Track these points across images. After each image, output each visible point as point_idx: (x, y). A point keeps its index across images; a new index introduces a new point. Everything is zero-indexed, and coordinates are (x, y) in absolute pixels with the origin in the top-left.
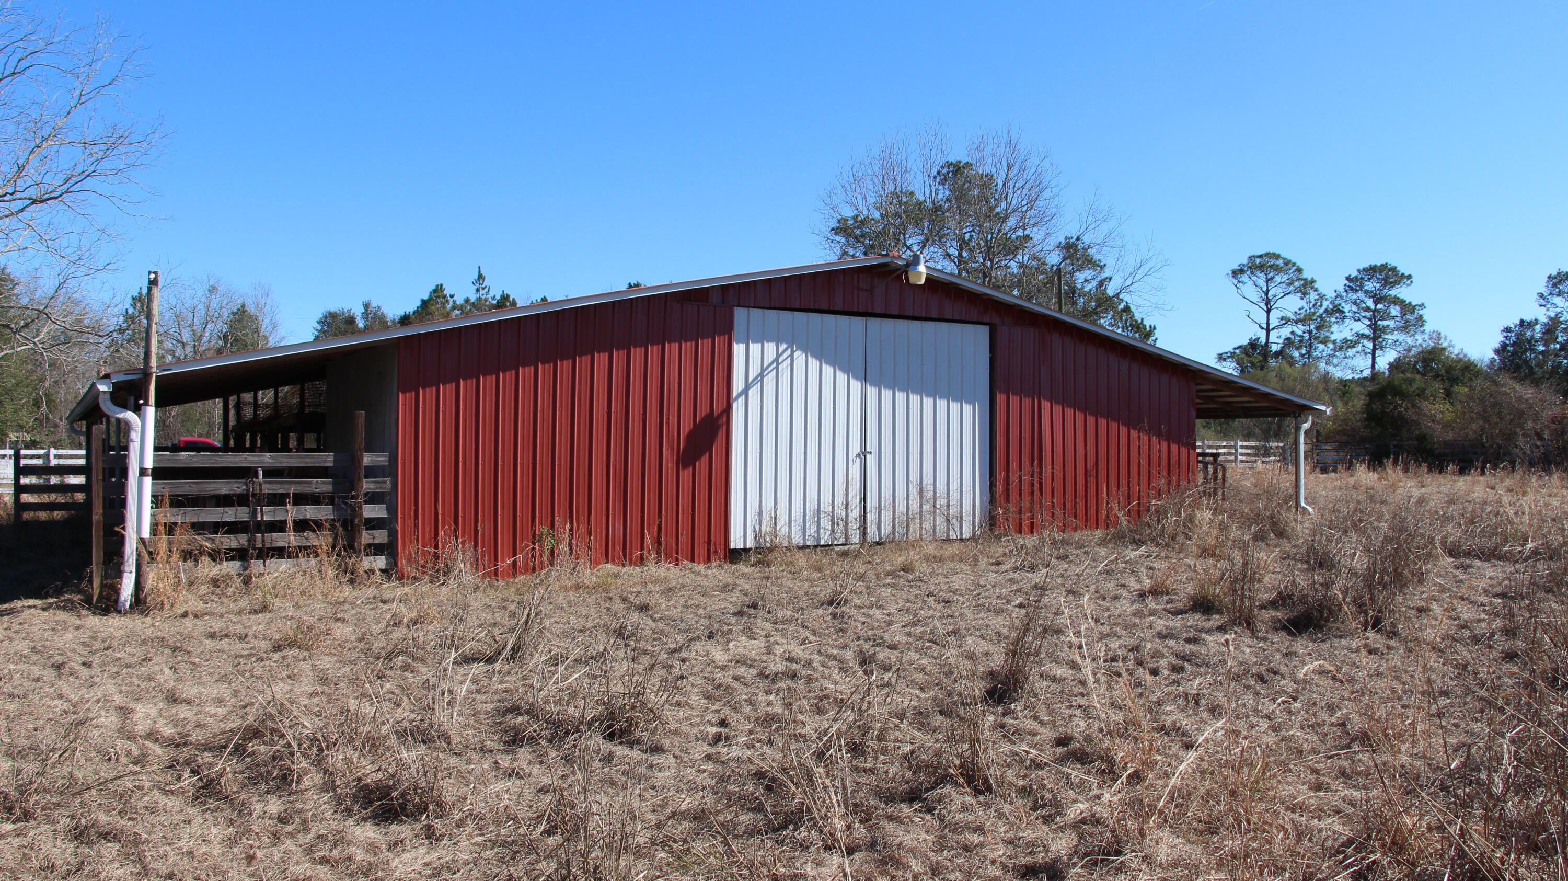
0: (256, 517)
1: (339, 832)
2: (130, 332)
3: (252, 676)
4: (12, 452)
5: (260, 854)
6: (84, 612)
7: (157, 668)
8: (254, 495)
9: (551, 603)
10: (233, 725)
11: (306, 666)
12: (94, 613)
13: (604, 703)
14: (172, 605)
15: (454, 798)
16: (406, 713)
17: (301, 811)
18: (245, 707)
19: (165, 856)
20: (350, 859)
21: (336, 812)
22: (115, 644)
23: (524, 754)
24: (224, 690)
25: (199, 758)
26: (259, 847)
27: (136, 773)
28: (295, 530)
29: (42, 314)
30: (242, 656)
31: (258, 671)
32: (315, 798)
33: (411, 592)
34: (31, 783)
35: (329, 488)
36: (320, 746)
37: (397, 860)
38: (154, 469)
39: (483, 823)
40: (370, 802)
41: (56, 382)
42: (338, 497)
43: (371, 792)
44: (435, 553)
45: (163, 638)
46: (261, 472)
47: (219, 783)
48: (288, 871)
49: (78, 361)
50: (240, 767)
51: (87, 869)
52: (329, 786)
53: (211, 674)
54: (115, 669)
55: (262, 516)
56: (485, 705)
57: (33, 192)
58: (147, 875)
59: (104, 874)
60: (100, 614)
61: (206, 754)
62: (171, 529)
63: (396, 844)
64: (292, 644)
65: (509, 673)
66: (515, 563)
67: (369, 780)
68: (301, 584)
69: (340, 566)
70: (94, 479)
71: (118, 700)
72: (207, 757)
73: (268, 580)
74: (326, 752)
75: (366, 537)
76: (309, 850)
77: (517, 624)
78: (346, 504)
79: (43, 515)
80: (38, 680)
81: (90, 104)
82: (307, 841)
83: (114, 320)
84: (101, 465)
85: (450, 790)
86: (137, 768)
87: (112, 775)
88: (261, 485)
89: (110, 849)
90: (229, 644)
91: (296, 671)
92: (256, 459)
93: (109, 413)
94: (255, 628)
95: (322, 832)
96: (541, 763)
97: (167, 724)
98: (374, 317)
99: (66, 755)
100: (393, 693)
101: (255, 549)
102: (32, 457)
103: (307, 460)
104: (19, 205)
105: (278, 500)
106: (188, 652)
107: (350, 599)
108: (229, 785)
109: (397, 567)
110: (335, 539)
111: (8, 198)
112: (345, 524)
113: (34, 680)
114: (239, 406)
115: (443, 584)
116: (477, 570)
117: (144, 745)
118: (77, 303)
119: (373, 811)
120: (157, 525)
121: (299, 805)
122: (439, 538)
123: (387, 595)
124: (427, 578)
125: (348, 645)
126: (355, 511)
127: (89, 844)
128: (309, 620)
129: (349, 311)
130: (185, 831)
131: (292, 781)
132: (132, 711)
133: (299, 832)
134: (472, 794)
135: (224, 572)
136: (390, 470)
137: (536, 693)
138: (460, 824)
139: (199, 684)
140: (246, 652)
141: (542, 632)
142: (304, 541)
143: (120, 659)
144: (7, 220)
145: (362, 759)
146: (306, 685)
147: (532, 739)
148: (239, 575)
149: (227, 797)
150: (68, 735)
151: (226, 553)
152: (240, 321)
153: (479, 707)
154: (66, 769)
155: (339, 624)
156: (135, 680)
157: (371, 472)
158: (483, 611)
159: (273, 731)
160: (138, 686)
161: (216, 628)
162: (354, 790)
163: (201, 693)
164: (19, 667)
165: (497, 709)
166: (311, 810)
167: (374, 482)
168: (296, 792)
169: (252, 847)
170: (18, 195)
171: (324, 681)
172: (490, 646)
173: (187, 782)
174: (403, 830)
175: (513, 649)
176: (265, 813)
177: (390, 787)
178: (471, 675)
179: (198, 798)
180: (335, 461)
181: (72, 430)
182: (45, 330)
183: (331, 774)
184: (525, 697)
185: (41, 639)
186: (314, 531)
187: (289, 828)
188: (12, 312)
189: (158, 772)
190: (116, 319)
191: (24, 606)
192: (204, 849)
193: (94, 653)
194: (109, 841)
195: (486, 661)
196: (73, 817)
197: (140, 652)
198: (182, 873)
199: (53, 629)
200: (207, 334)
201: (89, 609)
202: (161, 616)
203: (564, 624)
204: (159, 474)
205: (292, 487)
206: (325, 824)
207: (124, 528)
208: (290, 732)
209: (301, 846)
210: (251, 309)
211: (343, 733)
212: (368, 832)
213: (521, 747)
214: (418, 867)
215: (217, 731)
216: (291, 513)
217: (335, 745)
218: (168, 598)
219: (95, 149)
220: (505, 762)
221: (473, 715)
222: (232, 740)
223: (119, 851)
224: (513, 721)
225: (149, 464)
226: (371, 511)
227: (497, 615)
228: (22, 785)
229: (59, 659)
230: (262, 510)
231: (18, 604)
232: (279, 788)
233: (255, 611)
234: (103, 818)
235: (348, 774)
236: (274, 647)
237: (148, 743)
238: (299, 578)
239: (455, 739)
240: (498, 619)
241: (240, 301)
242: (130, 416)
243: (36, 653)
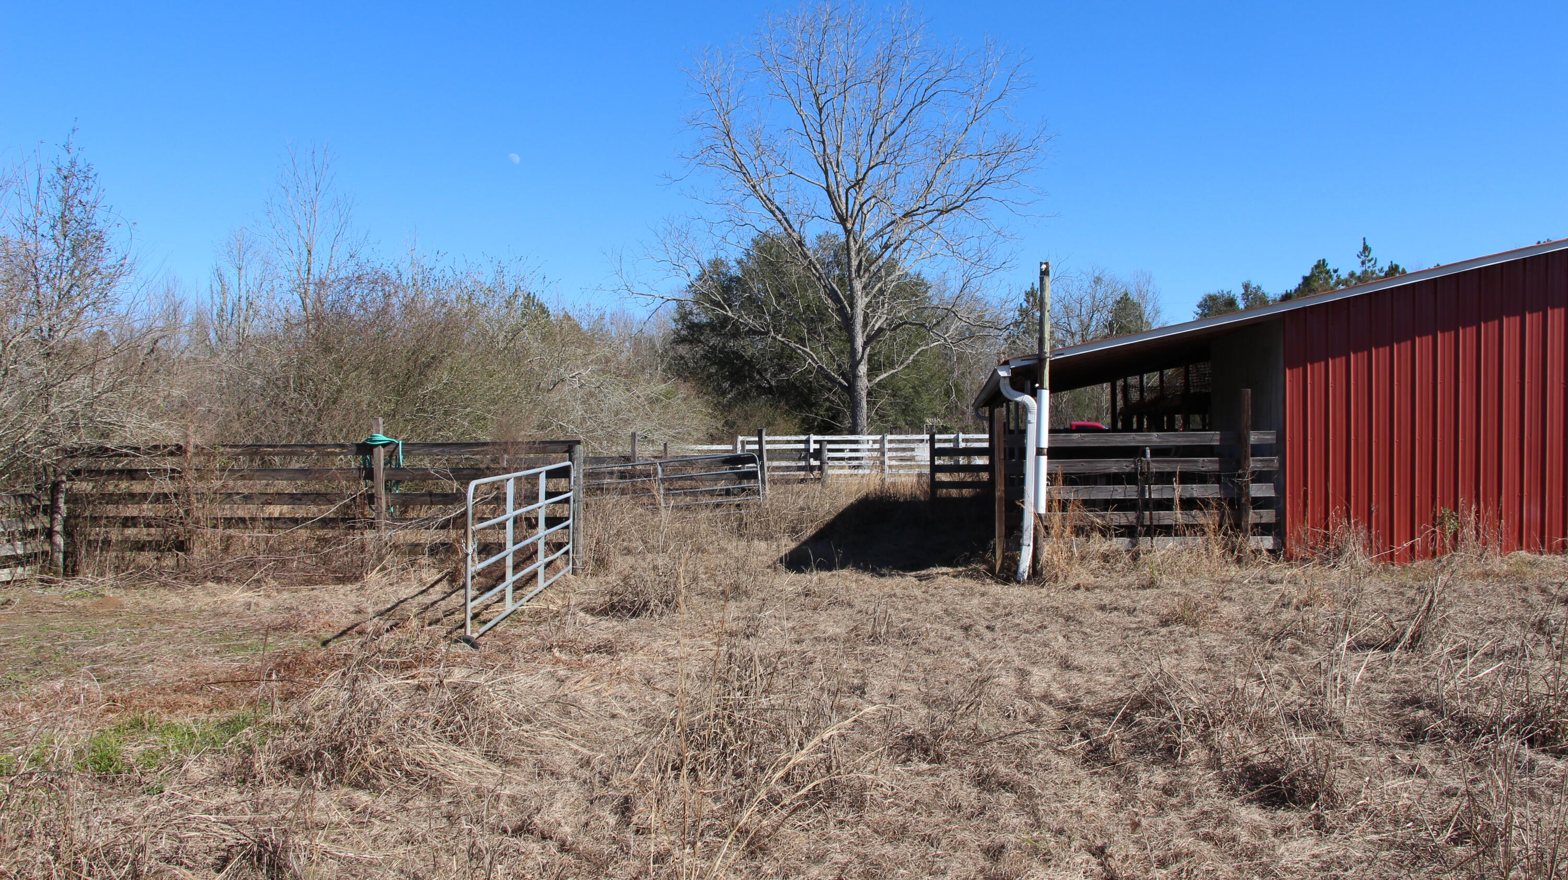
0: (1144, 495)
1: (1223, 811)
2: (1025, 325)
3: (1140, 649)
4: (927, 437)
5: (1144, 822)
6: (988, 581)
7: (1052, 635)
8: (1142, 474)
9: (1454, 591)
10: (1121, 695)
11: (1193, 642)
12: (997, 582)
13: (1522, 704)
14: (1065, 578)
15: (1346, 790)
16: (1293, 695)
17: (1186, 785)
18: (1133, 678)
19: (1056, 812)
20: (1234, 839)
21: (1221, 790)
22: (1014, 610)
23: (1425, 753)
24: (1112, 660)
25: (1089, 723)
26: (1144, 816)
27: (1031, 731)
28: (1182, 509)
29: (950, 312)
30: (1130, 629)
31: (1146, 644)
32: (1200, 773)
33: (1300, 573)
34: (943, 730)
35: (1216, 467)
36: (1206, 722)
37: (1283, 847)
38: (1049, 449)
39: (1379, 820)
40: (1256, 784)
41: (963, 374)
42: (1226, 476)
43: (1258, 773)
44: (1325, 534)
45: (1058, 608)
46: (1148, 451)
47: (1107, 749)
48: (1171, 843)
49: (981, 353)
50: (1128, 735)
51: (988, 814)
52: (1214, 763)
53: (1101, 644)
54: (1014, 634)
55: (1150, 494)
56: (1381, 695)
57: (939, 204)
58: (1039, 827)
59: (1002, 820)
60: (1001, 583)
61: (1096, 720)
62: (1064, 505)
63: (1282, 830)
64: (1180, 620)
65: (1408, 663)
66: (1412, 547)
67: (1256, 762)
68: (1188, 562)
69: (1226, 545)
70: (996, 458)
71: (1018, 662)
72: (1096, 723)
73: (1158, 556)
74: (1212, 729)
75: (1253, 517)
76: (1193, 825)
77: (1418, 611)
78: (1233, 482)
79: (954, 492)
80: (949, 639)
81: (982, 120)
82: (1192, 815)
83: (1012, 315)
84: (1002, 446)
85: (1343, 781)
86: (1033, 727)
87: (1011, 731)
88: (1148, 463)
89: (1008, 798)
90: (1119, 617)
91: (1182, 647)
92: (1144, 438)
93: (1009, 397)
94: (1143, 603)
95: (1206, 808)
96: (1446, 763)
97: (1060, 689)
98: (1254, 297)
99: (972, 708)
100: (1281, 675)
101: (1143, 526)
102: (945, 441)
103: (1194, 439)
104: (928, 217)
105: (1165, 478)
106: (1080, 622)
107: (1238, 578)
108: (1117, 751)
109: (1285, 547)
110: (1222, 518)
111: (920, 211)
112: (1231, 503)
113: (946, 639)
114: (1125, 389)
115: (1334, 566)
116: (1371, 553)
117: (1039, 706)
118: (977, 300)
119: (1259, 793)
120: (1051, 501)
121: (1184, 779)
122: (1330, 518)
123: (1274, 576)
124: (1317, 560)
125: (1235, 624)
126: (1242, 490)
127: (991, 791)
128: (1198, 597)
129: (1229, 293)
130: (1075, 791)
131: (1178, 754)
132: (1029, 673)
133: (1184, 806)
134: (1367, 787)
135: (1114, 548)
136: (1278, 449)
137: (1440, 686)
138: (1353, 818)
139: (1090, 653)
140: (1134, 626)
141: (1445, 621)
142: (1191, 519)
143: (1019, 625)
144: (921, 231)
145: (1249, 740)
146: (1192, 661)
147: (1435, 736)
148: (1128, 551)
149: (1114, 764)
150: (974, 690)
151: (1115, 530)
152: (1124, 309)
153: (1374, 696)
154: (972, 720)
155: (1226, 602)
156: (1032, 645)
157: (1258, 450)
158: (1377, 596)
159: (1160, 703)
160: (1035, 651)
161: (1106, 601)
162: (1240, 770)
163: (1092, 662)
164: (934, 626)
165: (1394, 700)
166: (1195, 785)
167: (1261, 461)
168: (1181, 766)
169: (1137, 814)
170: (928, 208)
171: (1210, 658)
172: (1386, 632)
173: (1077, 744)
174: (1290, 817)
175: (1412, 637)
176: (1150, 782)
177: (1278, 771)
178: (1365, 664)
179: (1087, 761)
180: (1221, 440)
181: (978, 416)
182: (953, 327)
183: (1217, 751)
184: (1427, 689)
185: (952, 603)
186: (1201, 509)
187: (1174, 801)
188: (926, 313)
189: (1051, 732)
190: (1012, 313)
191: (938, 573)
192: (1092, 810)
193: (996, 618)
194: (1007, 791)
195: (1382, 648)
196: (977, 765)
197: (1037, 620)
198: (1071, 830)
199: (962, 595)
200: (1094, 323)
201: (992, 578)
202: (1056, 588)
203: (1471, 614)
204: (1054, 453)
205: (1178, 466)
206: (1209, 800)
207: (1023, 502)
208: (1177, 705)
209: (1185, 819)
210: (1134, 297)
211: (1230, 711)
212: (1253, 814)
213: (1422, 743)
214: (1305, 858)
215: (1105, 698)
216: (1177, 491)
217: (1221, 723)
218: (1062, 570)
219: (989, 159)
220: (1403, 758)
221: (1368, 704)
222: (1121, 709)
223: (1015, 801)
224: (1412, 715)
225: (1045, 444)
226: (1258, 490)
227: (1393, 601)
228: (935, 731)
229: (967, 621)
230: (1150, 488)
231: (934, 571)
232: (1164, 759)
233: (1143, 586)
234: (1002, 770)
235: (1234, 754)
236: (1161, 622)
237: (1043, 705)
238: (1186, 556)
239: (1348, 728)
240: (1394, 605)
241: (1123, 290)
242: (1027, 399)
243: (948, 615)
